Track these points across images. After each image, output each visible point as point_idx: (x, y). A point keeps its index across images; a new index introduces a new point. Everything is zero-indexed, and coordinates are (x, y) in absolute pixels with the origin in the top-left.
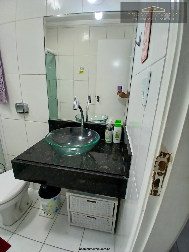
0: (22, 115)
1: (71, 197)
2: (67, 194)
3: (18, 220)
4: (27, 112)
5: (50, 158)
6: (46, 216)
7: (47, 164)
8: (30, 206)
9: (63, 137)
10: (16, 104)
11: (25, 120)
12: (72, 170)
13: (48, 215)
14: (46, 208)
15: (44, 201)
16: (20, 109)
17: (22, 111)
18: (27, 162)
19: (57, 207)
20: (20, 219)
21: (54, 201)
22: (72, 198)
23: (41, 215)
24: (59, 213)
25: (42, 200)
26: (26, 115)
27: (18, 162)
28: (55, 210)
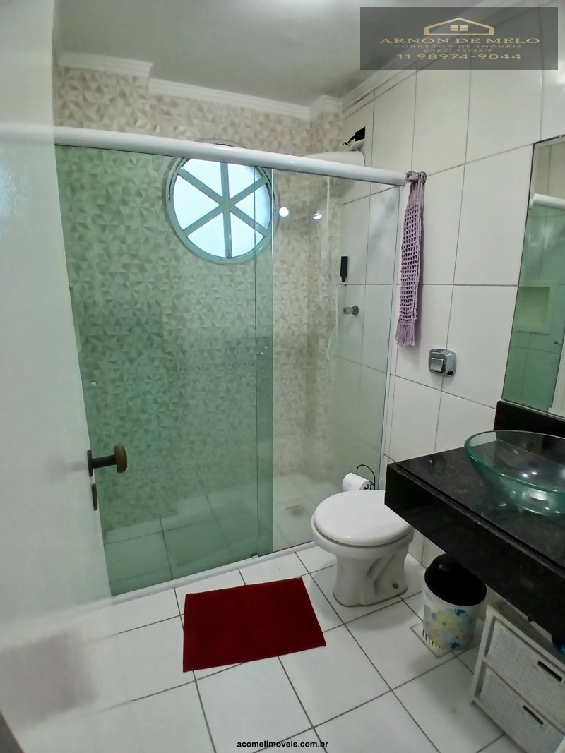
0: (439, 378)
1: (497, 626)
2: (490, 612)
3: (363, 604)
4: (451, 373)
5: (465, 491)
6: (424, 638)
7: (453, 500)
8: (398, 595)
9: (516, 452)
10: (431, 351)
11: (441, 391)
12: (508, 541)
13: (431, 641)
14: (430, 619)
15: (431, 600)
16: (437, 363)
17: (439, 369)
18: (415, 480)
19: (457, 637)
20: (367, 606)
21: (456, 615)
22: (501, 629)
23: (414, 629)
24: (460, 657)
25: (427, 595)
26: (448, 378)
27: (399, 472)
28: (450, 641)
